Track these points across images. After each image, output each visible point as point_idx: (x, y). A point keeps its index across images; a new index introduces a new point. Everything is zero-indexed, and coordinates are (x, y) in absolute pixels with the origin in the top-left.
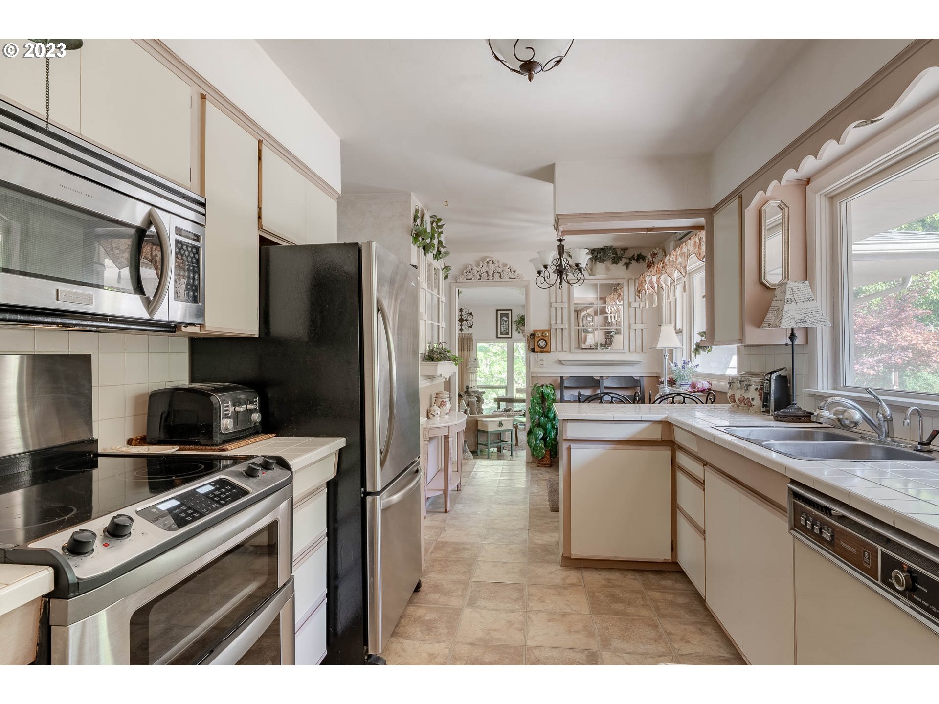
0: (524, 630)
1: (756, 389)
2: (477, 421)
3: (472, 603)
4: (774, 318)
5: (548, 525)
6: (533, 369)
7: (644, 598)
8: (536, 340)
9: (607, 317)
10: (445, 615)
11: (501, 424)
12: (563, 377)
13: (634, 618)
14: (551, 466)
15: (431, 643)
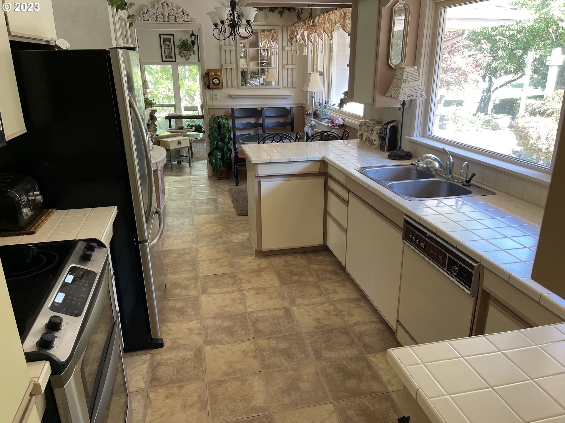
0: (243, 302)
1: (377, 133)
2: (159, 141)
3: (204, 292)
4: (394, 92)
5: (238, 227)
6: (210, 103)
7: (309, 270)
8: (211, 78)
9: (258, 49)
10: (189, 302)
11: (179, 143)
12: (234, 109)
13: (305, 283)
14: (228, 179)
15: (187, 322)
